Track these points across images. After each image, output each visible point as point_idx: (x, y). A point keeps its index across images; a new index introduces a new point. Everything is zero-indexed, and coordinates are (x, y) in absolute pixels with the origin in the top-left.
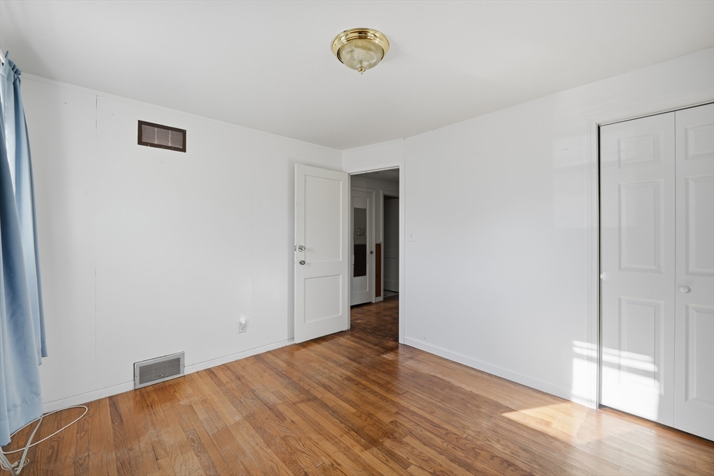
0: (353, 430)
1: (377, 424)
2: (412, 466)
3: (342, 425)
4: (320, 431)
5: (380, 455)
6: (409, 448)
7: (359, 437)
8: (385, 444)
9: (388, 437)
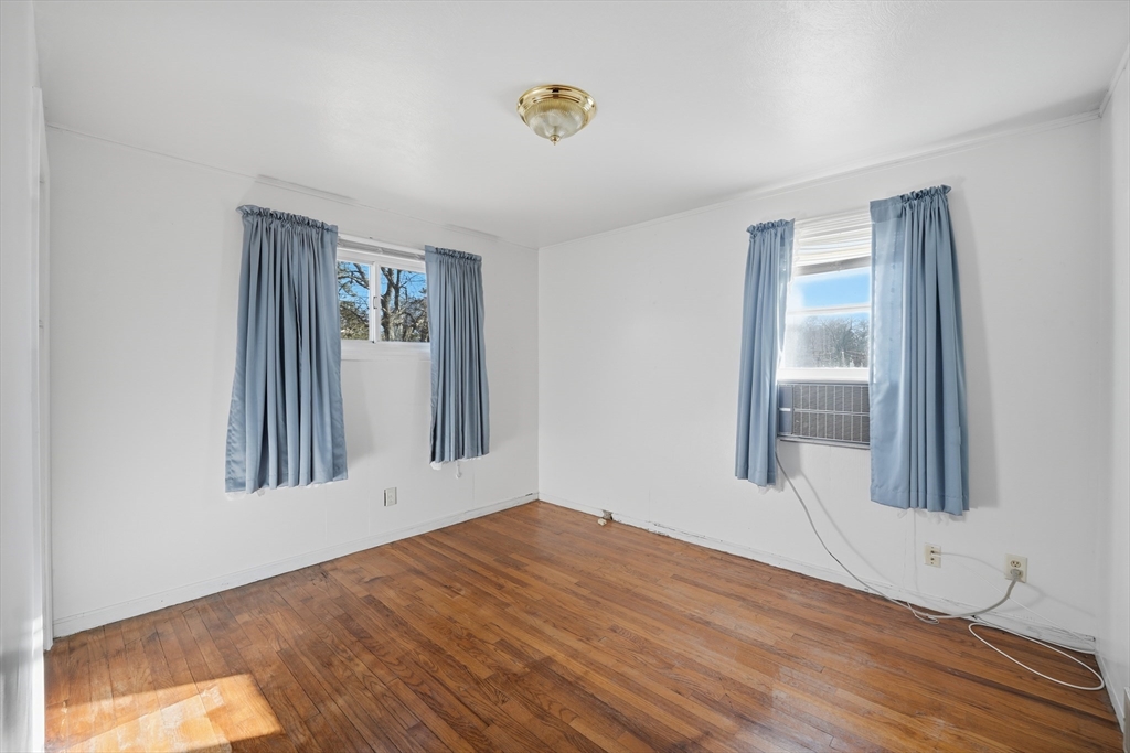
0: (570, 683)
1: (530, 697)
2: (494, 642)
3: (591, 691)
4: (623, 680)
5: (530, 652)
6: (490, 661)
7: (560, 673)
8: (521, 665)
9: (515, 674)
